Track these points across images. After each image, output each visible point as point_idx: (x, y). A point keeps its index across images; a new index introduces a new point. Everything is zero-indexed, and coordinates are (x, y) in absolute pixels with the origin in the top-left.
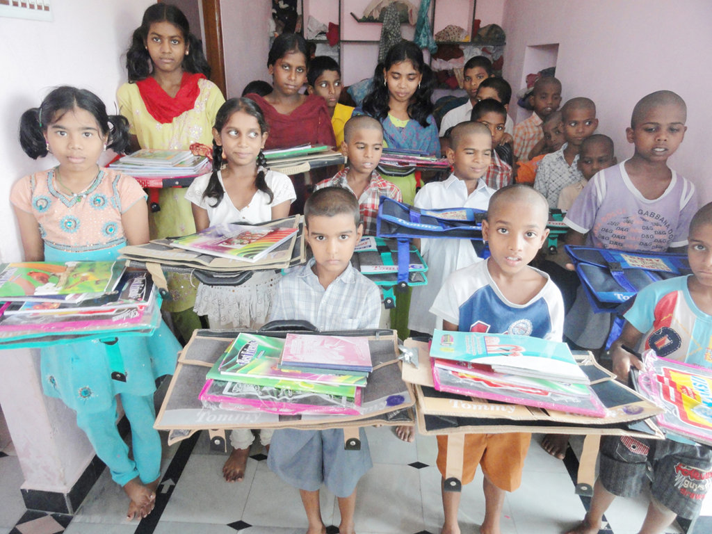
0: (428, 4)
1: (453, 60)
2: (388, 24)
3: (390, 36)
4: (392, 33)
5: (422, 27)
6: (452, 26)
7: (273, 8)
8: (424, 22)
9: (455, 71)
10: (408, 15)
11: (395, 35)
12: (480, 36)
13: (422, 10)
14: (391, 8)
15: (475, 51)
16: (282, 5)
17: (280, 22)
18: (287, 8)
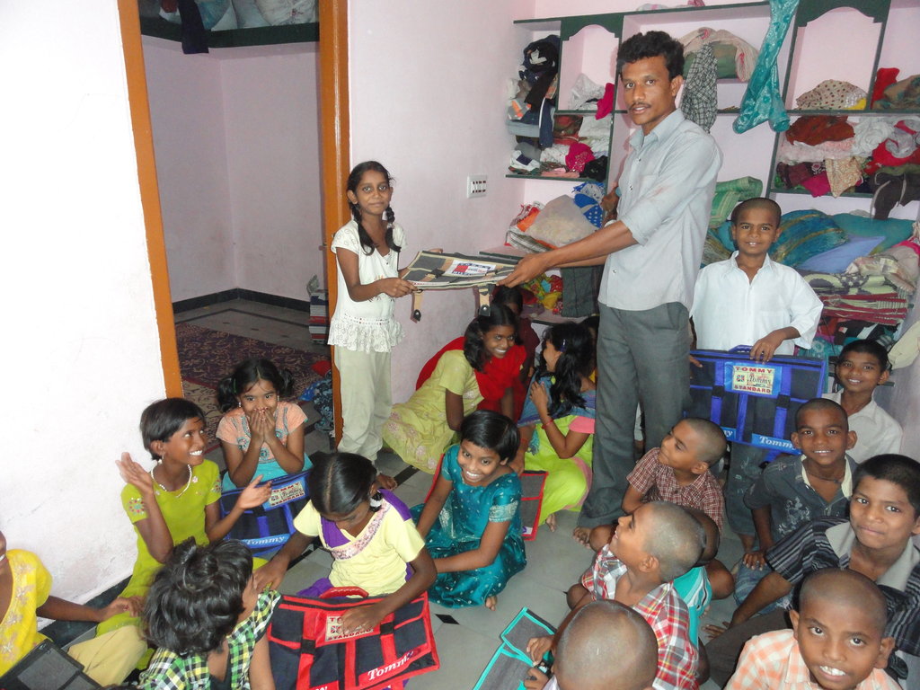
0: (780, 43)
1: (827, 144)
2: (693, 80)
3: (696, 102)
4: (699, 95)
5: (764, 84)
6: (832, 81)
7: (523, 64)
8: (768, 75)
9: (827, 163)
10: (734, 62)
11: (705, 98)
12: (887, 99)
13: (767, 53)
14: (703, 54)
15: (877, 128)
16: (536, 59)
17: (526, 84)
18: (543, 63)
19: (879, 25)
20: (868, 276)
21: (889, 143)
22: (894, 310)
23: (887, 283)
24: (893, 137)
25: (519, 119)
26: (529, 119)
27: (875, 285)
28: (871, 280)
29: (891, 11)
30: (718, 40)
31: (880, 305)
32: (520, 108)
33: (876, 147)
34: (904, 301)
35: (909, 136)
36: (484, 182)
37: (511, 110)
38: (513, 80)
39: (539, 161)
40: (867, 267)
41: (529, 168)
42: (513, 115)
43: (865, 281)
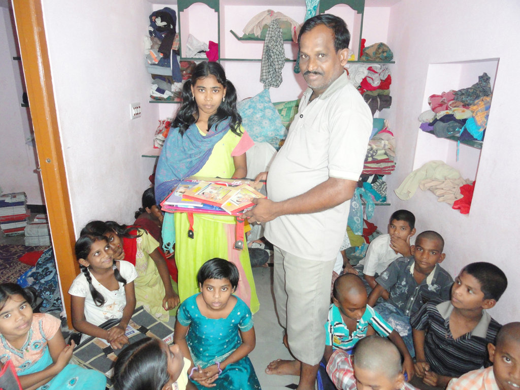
2: (270, 42)
3: (272, 54)
4: (275, 51)
7: (151, 26)
10: (291, 31)
11: (278, 53)
12: (367, 55)
14: (273, 25)
15: (361, 70)
16: (159, 23)
17: (156, 39)
18: (165, 26)
19: (360, 15)
20: (377, 150)
21: (368, 79)
22: (390, 167)
23: (386, 154)
24: (370, 75)
25: (157, 63)
26: (164, 62)
27: (381, 155)
28: (379, 152)
29: (365, 8)
30: (278, 18)
31: (383, 165)
32: (156, 56)
33: (361, 81)
34: (392, 162)
35: (377, 75)
36: (139, 107)
37: (149, 57)
38: (147, 36)
39: (171, 91)
40: (376, 146)
41: (165, 96)
42: (151, 61)
43: (376, 153)
